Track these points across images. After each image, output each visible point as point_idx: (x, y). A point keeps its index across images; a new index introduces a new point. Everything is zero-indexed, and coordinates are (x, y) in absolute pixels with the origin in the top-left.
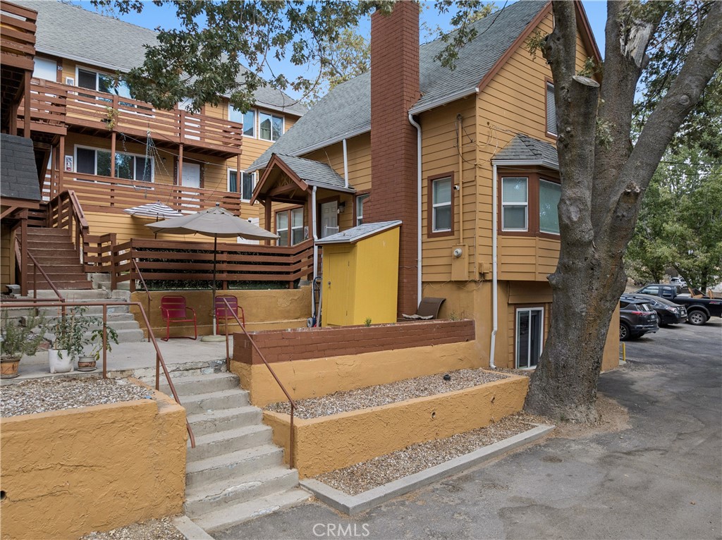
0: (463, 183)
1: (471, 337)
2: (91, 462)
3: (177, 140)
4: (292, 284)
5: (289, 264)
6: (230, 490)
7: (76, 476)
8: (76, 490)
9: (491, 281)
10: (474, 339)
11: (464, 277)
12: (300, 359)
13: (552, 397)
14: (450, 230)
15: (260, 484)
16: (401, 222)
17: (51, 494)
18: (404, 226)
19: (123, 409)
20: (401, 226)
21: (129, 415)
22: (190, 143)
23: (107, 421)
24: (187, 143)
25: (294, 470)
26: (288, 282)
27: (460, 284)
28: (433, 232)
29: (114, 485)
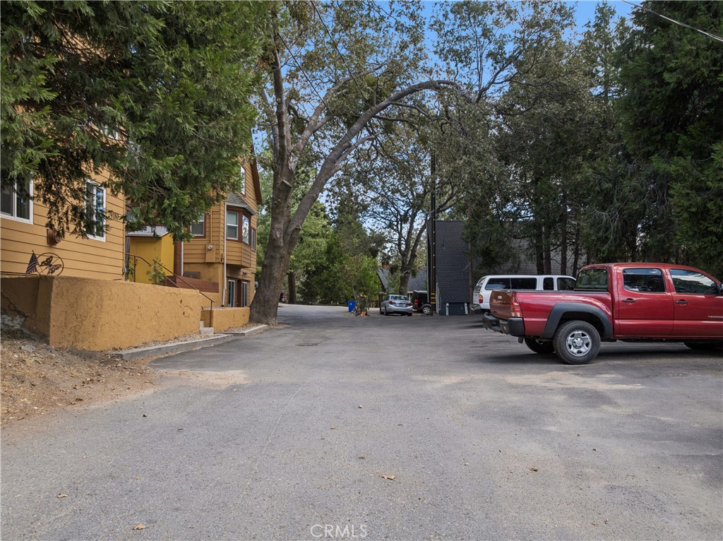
11: (214, 260)
13: (262, 315)
14: (203, 235)
27: (210, 264)
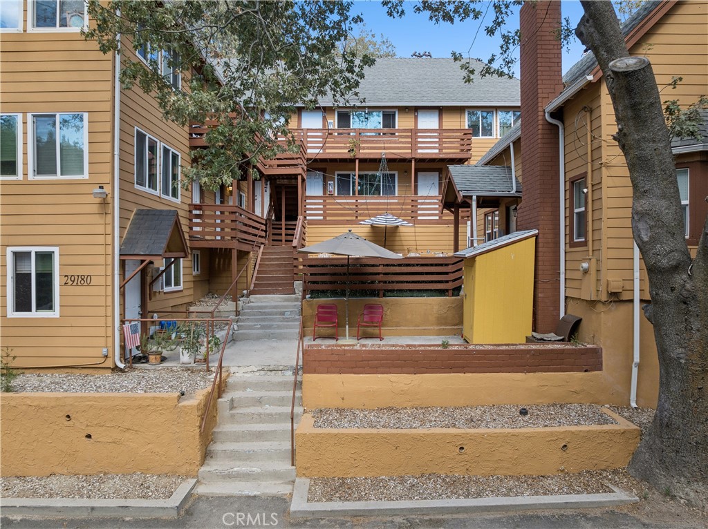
0: (593, 186)
1: (598, 366)
2: (136, 428)
3: (409, 156)
4: (450, 292)
5: (447, 273)
6: (235, 469)
7: (127, 435)
8: (128, 443)
9: (632, 301)
10: (600, 369)
11: (592, 296)
12: (351, 373)
13: (658, 461)
14: (584, 240)
15: (259, 470)
16: (537, 231)
17: (114, 442)
18: (540, 236)
19: (154, 398)
20: (537, 236)
21: (158, 403)
22: (421, 157)
23: (145, 404)
24: (418, 157)
25: (294, 467)
26: (447, 290)
28: (575, 240)
29: (150, 446)
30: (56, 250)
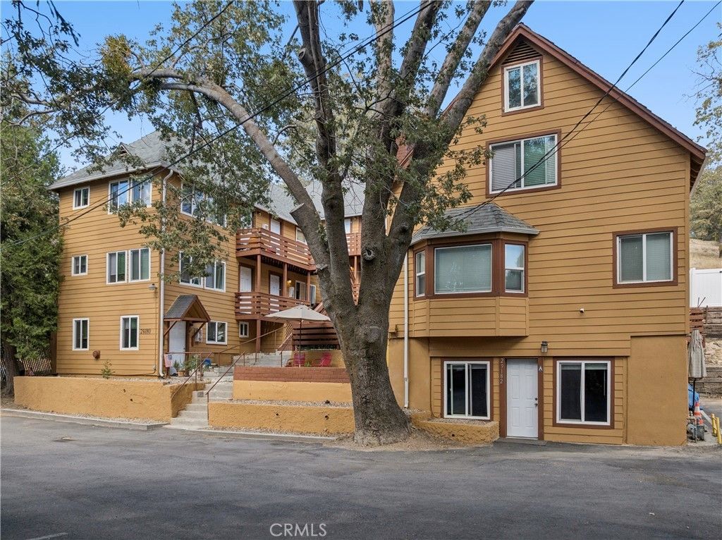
2: (148, 397)
7: (145, 400)
8: (145, 404)
12: (254, 380)
17: (140, 403)
21: (156, 385)
23: (151, 385)
29: (153, 406)
30: (137, 316)
